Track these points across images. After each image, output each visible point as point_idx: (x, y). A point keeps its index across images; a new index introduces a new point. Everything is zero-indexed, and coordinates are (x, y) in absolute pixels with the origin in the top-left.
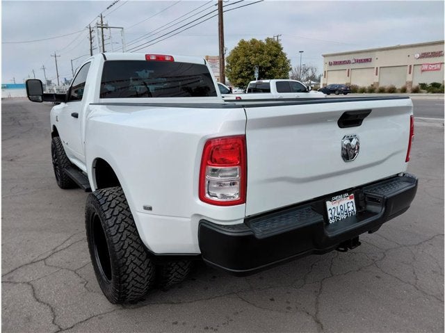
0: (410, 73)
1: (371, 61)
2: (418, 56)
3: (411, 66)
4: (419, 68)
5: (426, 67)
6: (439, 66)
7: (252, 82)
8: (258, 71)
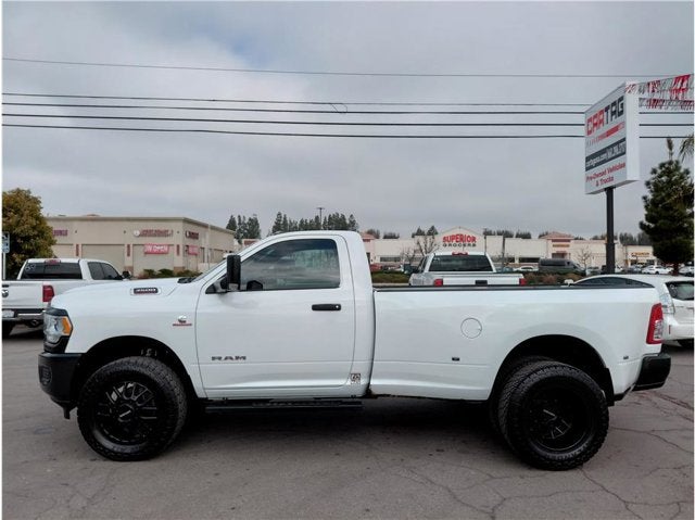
0: (129, 255)
1: (66, 234)
2: (138, 233)
3: (129, 246)
4: (141, 249)
5: (149, 248)
6: (166, 249)
8: (8, 242)
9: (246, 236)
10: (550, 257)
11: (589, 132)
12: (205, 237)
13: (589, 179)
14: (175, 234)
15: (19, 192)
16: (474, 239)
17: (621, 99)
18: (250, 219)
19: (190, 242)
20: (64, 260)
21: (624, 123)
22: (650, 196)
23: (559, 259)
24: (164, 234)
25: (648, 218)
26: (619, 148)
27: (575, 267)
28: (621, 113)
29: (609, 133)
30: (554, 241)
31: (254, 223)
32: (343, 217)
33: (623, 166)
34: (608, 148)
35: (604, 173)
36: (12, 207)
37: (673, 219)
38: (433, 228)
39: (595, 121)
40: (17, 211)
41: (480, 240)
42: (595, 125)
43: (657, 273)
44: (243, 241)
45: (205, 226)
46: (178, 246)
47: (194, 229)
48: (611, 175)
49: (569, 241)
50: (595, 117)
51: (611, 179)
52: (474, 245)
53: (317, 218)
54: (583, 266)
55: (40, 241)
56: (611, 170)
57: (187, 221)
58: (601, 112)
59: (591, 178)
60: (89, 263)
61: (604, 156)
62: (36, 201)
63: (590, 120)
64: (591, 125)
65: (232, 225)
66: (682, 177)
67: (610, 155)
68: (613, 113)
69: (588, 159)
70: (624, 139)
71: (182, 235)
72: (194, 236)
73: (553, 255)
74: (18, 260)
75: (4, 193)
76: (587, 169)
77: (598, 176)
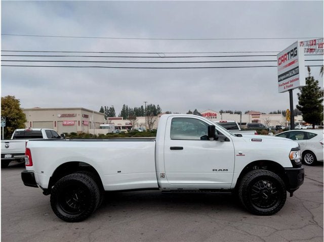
0: (55, 126)
2: (60, 116)
3: (55, 122)
4: (61, 123)
5: (65, 123)
6: (73, 123)
7: (17, 130)
8: (5, 121)
9: (108, 116)
10: (251, 122)
11: (279, 64)
12: (91, 116)
13: (280, 85)
14: (77, 115)
15: (9, 97)
16: (216, 115)
17: (296, 48)
18: (110, 108)
19: (84, 119)
20: (34, 129)
21: (297, 59)
22: (300, 93)
23: (255, 123)
24: (72, 116)
25: (300, 103)
26: (296, 71)
27: (264, 127)
28: (296, 55)
29: (290, 64)
30: (252, 115)
31: (112, 110)
32: (154, 106)
33: (298, 79)
34: (290, 71)
35: (288, 83)
36: (6, 104)
37: (312, 103)
38: (196, 110)
39: (282, 59)
40: (9, 107)
41: (219, 115)
42: (282, 61)
43: (302, 128)
44: (108, 118)
45: (92, 112)
46: (79, 121)
47: (86, 113)
48: (291, 83)
49: (259, 115)
50: (283, 57)
51: (292, 85)
52: (216, 118)
53: (142, 107)
54: (267, 126)
55: (19, 121)
56: (291, 81)
57: (83, 109)
58: (286, 55)
59: (281, 85)
60: (46, 131)
61: (288, 75)
62: (18, 101)
63: (279, 59)
64: (280, 61)
65: (102, 111)
66: (315, 84)
67: (291, 74)
68: (292, 55)
69: (279, 76)
70: (298, 67)
71: (81, 116)
72: (86, 116)
73: (252, 121)
74: (9, 130)
75: (2, 98)
76: (279, 81)
77: (284, 84)
